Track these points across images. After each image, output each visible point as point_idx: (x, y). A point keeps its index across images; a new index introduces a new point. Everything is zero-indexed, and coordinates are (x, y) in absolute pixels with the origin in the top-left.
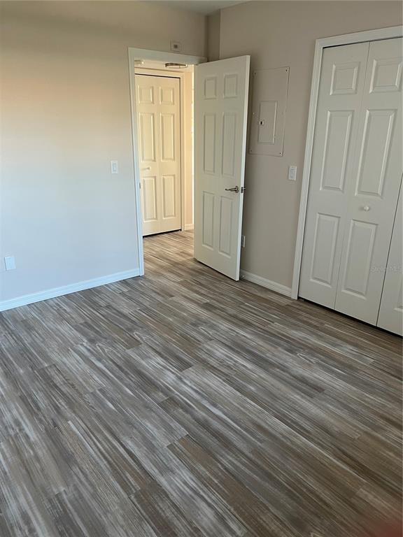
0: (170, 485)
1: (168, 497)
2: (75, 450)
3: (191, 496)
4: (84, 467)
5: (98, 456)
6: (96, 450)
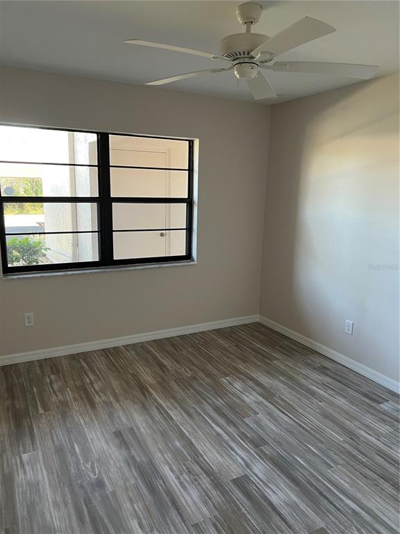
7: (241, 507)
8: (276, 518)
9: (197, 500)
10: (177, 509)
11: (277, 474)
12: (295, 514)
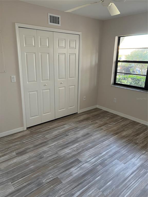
0: (139, 163)
1: (143, 163)
2: (139, 190)
3: (140, 159)
4: (145, 185)
5: (138, 182)
6: (136, 183)
7: (66, 161)
8: (64, 170)
9: (66, 152)
10: (62, 149)
11: (86, 170)
12: (67, 175)
